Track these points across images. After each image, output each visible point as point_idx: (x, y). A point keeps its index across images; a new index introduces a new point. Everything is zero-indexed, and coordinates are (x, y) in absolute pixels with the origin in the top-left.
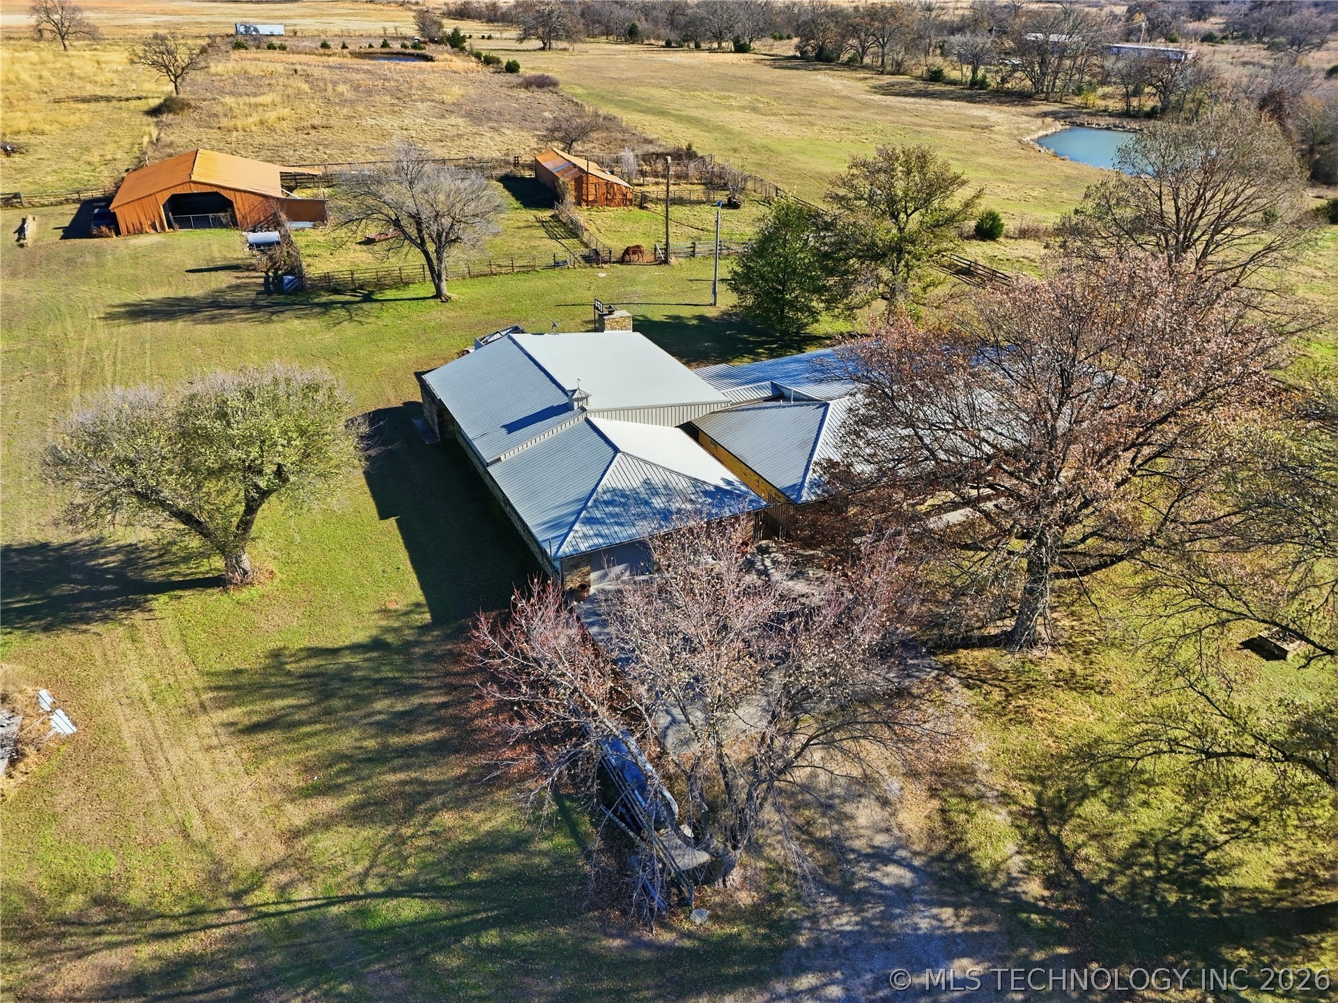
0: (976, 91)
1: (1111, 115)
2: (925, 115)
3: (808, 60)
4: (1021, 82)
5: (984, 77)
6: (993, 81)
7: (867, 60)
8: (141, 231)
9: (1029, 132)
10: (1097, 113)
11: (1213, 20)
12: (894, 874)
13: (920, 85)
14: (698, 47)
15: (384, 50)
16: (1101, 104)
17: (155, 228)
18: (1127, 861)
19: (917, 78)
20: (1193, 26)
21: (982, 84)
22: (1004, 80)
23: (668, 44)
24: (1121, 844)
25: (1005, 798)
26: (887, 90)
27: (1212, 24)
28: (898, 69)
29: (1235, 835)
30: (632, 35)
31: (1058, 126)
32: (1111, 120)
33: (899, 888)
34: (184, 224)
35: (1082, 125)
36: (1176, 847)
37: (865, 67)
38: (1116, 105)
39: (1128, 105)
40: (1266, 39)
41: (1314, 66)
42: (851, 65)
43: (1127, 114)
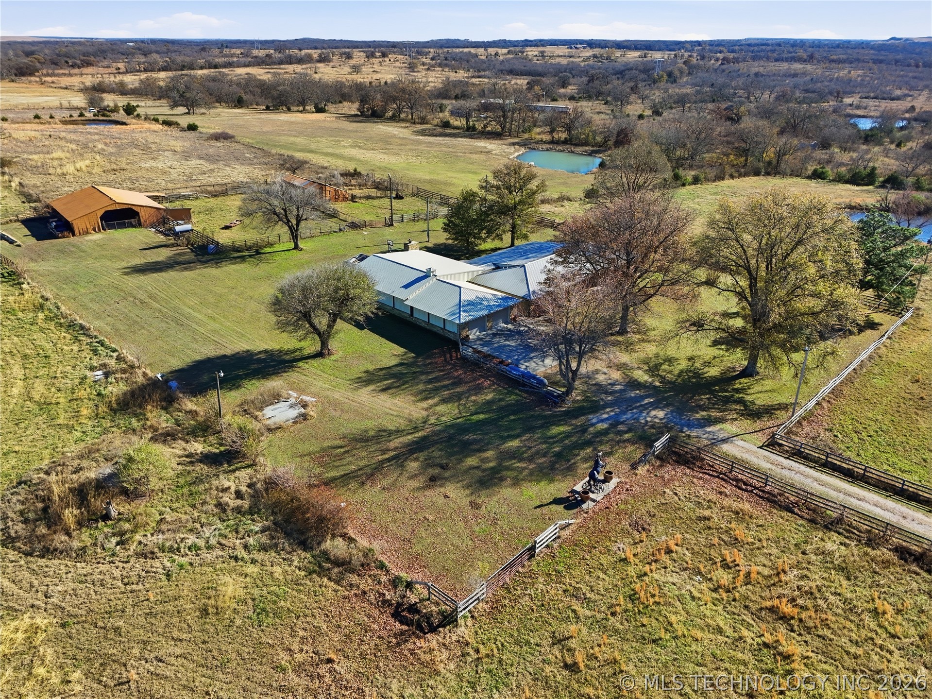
0: (471, 132)
1: (545, 143)
2: (453, 146)
3: (367, 117)
4: (494, 126)
5: (474, 125)
6: (479, 126)
7: (403, 116)
8: (87, 233)
9: (511, 154)
10: (538, 142)
11: (570, 87)
12: (618, 387)
13: (440, 130)
14: (289, 109)
15: (80, 118)
16: (539, 137)
17: (95, 230)
18: (679, 375)
19: (436, 126)
20: (562, 91)
21: (474, 128)
22: (485, 126)
23: (268, 108)
24: (676, 372)
25: (639, 368)
26: (423, 133)
27: (571, 90)
28: (423, 121)
29: (705, 366)
30: (240, 103)
31: (523, 150)
32: (548, 146)
33: (621, 390)
34: (112, 227)
35: (534, 149)
36: (691, 371)
37: (403, 120)
38: (547, 137)
39: (553, 137)
40: (600, 98)
41: (631, 113)
42: (395, 118)
43: (552, 142)
